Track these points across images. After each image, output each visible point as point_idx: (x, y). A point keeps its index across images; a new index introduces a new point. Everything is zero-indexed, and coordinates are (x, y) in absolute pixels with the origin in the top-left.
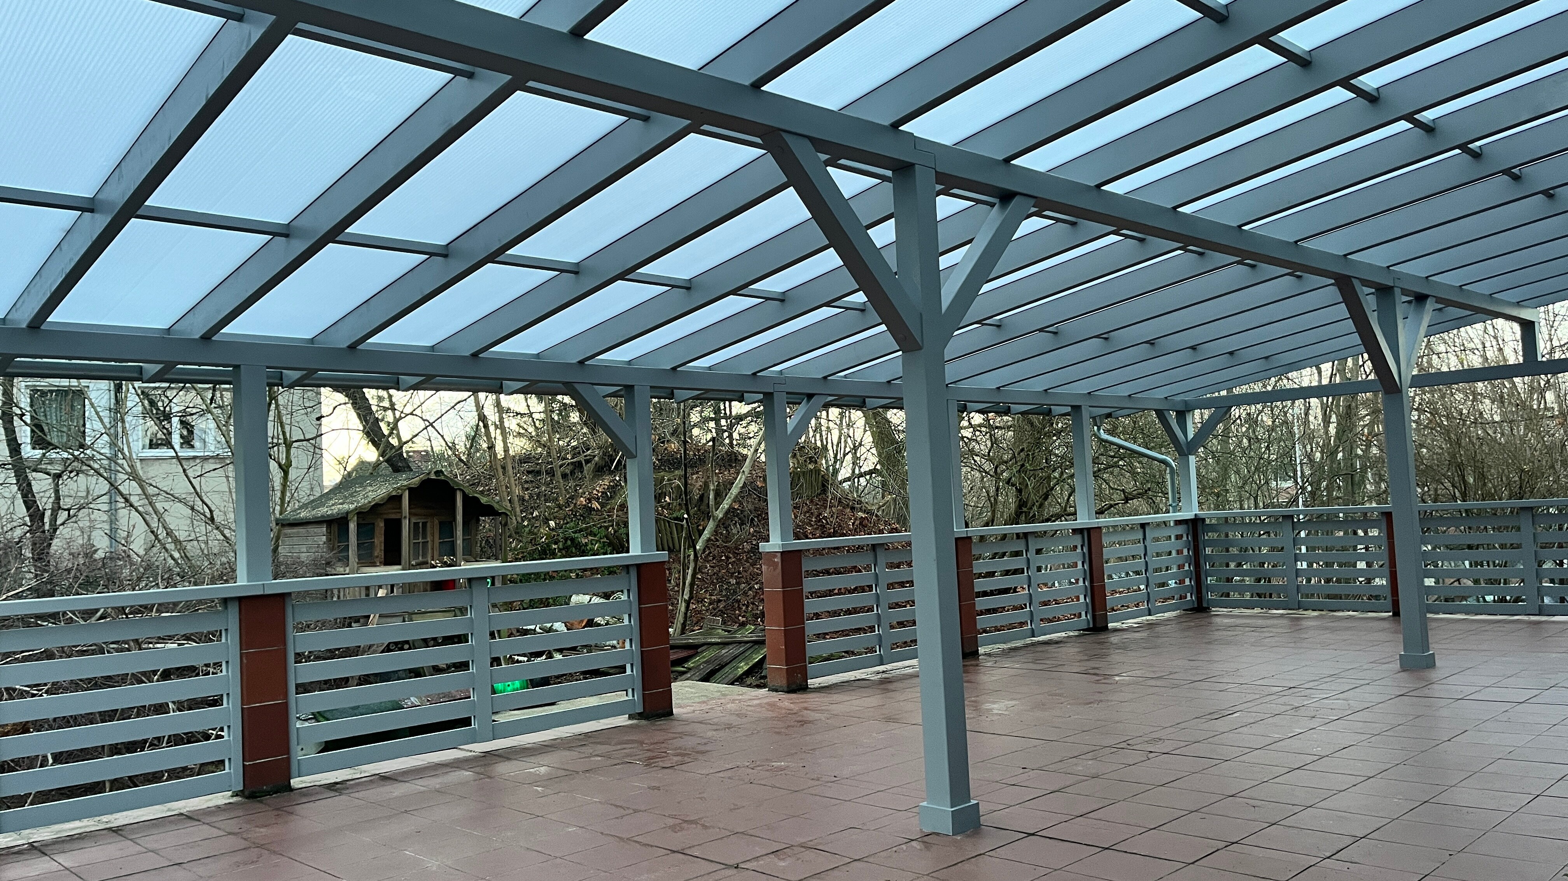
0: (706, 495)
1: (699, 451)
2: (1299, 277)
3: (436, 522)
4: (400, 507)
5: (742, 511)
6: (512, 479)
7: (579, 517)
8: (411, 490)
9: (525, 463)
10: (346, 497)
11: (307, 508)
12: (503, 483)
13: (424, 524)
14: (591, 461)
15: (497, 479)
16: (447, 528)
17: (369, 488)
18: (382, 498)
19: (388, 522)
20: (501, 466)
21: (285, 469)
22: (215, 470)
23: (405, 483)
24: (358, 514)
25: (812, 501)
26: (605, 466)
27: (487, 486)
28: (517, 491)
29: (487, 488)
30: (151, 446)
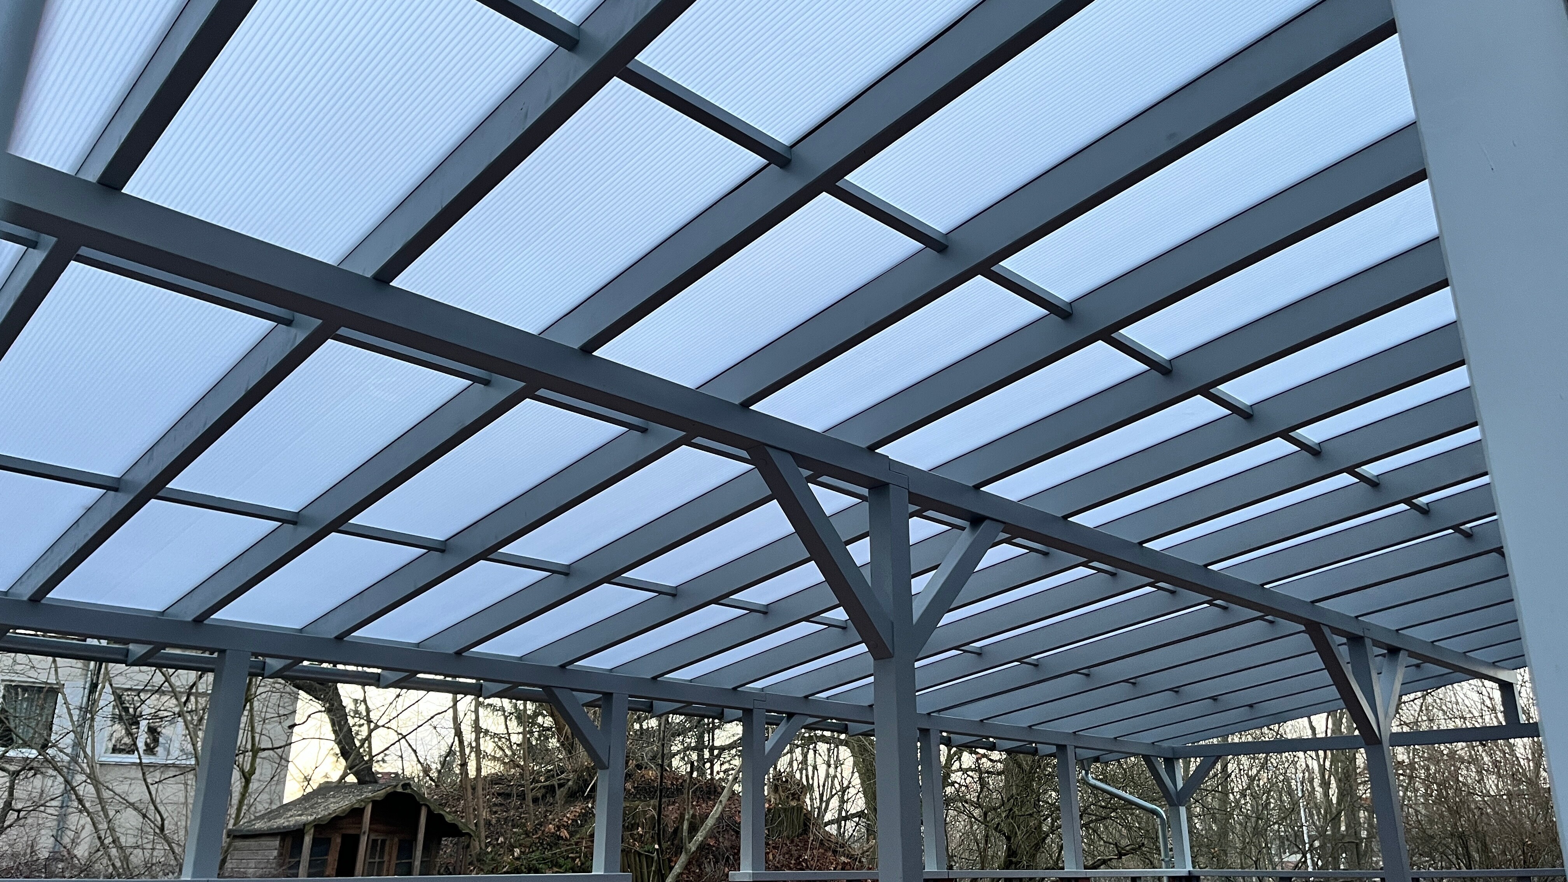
0: (681, 827)
1: (677, 780)
2: (1271, 622)
3: (396, 840)
4: (360, 823)
5: (717, 848)
6: (481, 800)
7: (545, 846)
8: (375, 803)
9: (496, 784)
10: (306, 809)
11: (263, 819)
12: (470, 805)
13: (383, 842)
14: (564, 785)
15: (465, 800)
16: (406, 849)
17: (332, 800)
18: (344, 810)
19: (345, 837)
20: (472, 786)
21: (247, 778)
22: (174, 776)
23: (370, 795)
24: (316, 826)
25: (792, 842)
26: (578, 792)
27: (454, 807)
28: (485, 814)
29: (454, 809)
30: (115, 750)
